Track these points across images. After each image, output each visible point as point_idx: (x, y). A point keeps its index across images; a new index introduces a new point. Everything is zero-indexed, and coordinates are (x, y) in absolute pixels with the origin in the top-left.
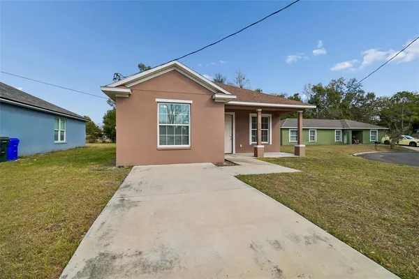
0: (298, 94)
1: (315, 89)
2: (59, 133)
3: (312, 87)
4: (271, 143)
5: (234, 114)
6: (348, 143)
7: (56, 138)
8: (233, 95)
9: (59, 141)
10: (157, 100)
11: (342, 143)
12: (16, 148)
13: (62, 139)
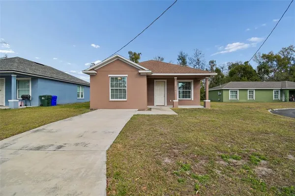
0: (248, 62)
1: (264, 56)
2: (80, 94)
3: (261, 55)
4: (193, 99)
5: (166, 81)
6: (286, 101)
7: (78, 96)
8: (150, 70)
9: (80, 98)
10: (109, 76)
11: (281, 101)
12: (56, 100)
13: (82, 96)
